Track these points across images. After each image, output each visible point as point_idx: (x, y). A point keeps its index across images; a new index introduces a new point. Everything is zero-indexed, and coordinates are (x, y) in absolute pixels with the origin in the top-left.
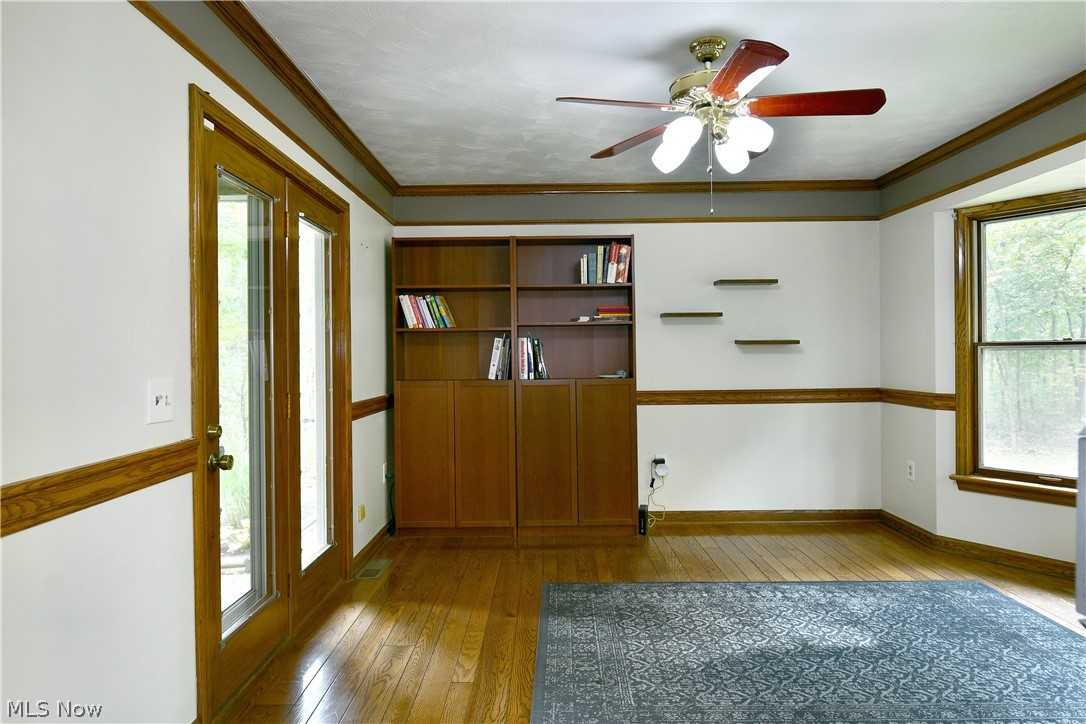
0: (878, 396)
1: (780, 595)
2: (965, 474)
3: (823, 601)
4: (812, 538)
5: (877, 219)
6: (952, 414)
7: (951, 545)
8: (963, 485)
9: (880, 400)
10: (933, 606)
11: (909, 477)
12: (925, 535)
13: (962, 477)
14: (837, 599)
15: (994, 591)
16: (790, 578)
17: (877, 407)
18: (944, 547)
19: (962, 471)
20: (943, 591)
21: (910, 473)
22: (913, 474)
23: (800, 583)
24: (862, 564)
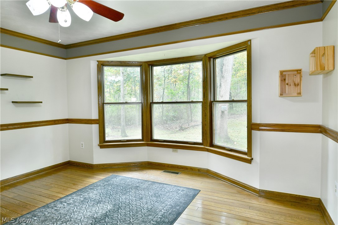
0: (67, 121)
1: (65, 204)
2: (102, 143)
3: (82, 199)
4: (50, 177)
5: (65, 59)
6: (98, 125)
7: (98, 166)
8: (102, 147)
9: (68, 123)
10: (112, 187)
11: (82, 147)
12: (89, 165)
13: (101, 144)
14: (86, 197)
15: (120, 176)
16: (62, 196)
17: (67, 125)
18: (96, 167)
19: (101, 142)
20: (109, 181)
21: (82, 146)
22: (83, 146)
23: (67, 196)
24: (79, 181)
